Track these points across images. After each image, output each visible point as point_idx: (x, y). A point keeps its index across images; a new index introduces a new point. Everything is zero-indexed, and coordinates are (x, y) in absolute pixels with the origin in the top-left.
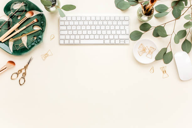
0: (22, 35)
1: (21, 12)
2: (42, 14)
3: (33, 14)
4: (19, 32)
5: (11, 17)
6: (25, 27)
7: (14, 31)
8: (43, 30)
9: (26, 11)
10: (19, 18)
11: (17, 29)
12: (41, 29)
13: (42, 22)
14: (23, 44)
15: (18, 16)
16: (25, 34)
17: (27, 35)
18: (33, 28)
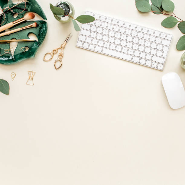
0: (12, 39)
1: (20, 10)
2: (45, 22)
3: (33, 17)
4: (10, 34)
5: (6, 12)
6: (18, 29)
7: (4, 31)
9: (26, 10)
10: (15, 17)
11: (8, 29)
12: (38, 41)
14: (10, 51)
15: (13, 15)
16: (16, 39)
17: (18, 42)
18: (28, 35)
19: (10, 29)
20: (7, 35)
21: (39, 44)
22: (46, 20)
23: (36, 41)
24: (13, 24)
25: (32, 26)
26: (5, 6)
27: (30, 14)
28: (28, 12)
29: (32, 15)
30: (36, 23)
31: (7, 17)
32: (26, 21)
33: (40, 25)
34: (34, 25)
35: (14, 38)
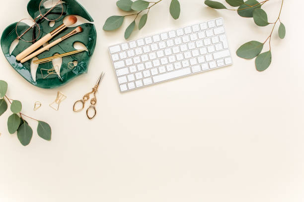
0: (53, 55)
1: (57, 15)
2: (92, 25)
3: (75, 21)
4: (50, 48)
5: (39, 21)
6: (60, 40)
7: (42, 47)
8: (90, 52)
9: (64, 14)
10: (52, 25)
11: (46, 43)
12: (87, 50)
13: (90, 39)
14: (54, 71)
15: (49, 22)
16: (60, 54)
17: (62, 57)
18: (73, 46)
19: (49, 42)
20: (46, 51)
21: (89, 54)
22: (93, 21)
23: (85, 51)
24: (52, 35)
25: (75, 32)
26: (35, 14)
27: (71, 18)
28: (67, 15)
29: (73, 19)
30: (80, 28)
31: (41, 27)
32: (67, 28)
33: (86, 29)
34: (78, 30)
35: (56, 53)
